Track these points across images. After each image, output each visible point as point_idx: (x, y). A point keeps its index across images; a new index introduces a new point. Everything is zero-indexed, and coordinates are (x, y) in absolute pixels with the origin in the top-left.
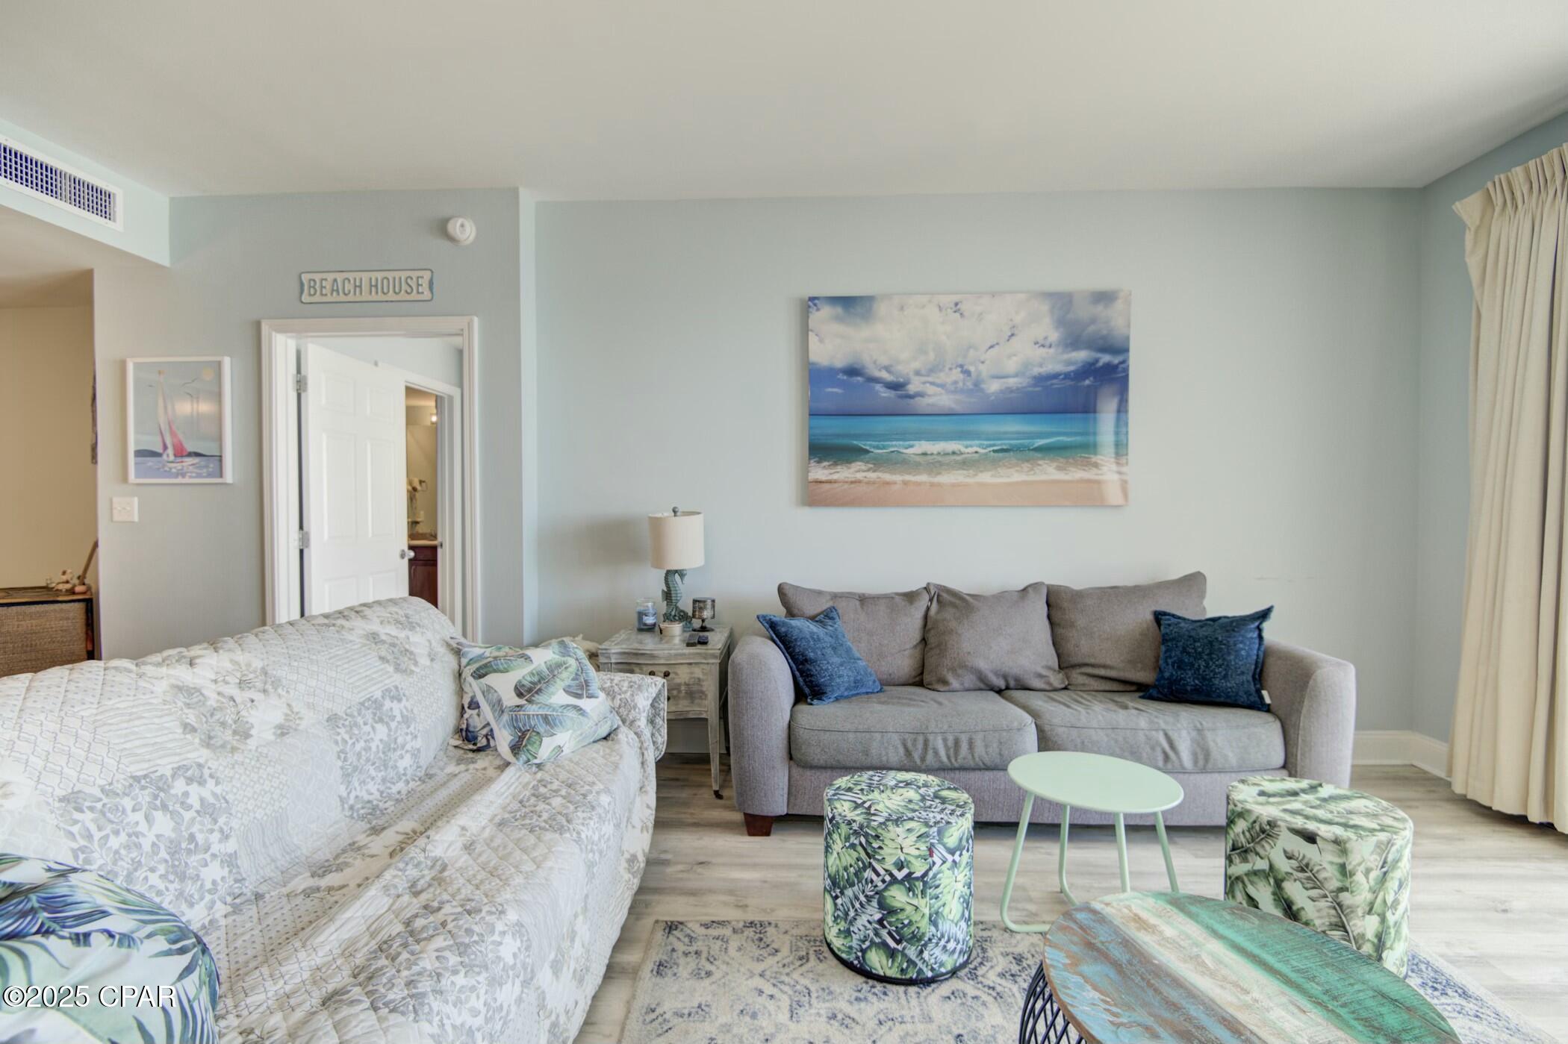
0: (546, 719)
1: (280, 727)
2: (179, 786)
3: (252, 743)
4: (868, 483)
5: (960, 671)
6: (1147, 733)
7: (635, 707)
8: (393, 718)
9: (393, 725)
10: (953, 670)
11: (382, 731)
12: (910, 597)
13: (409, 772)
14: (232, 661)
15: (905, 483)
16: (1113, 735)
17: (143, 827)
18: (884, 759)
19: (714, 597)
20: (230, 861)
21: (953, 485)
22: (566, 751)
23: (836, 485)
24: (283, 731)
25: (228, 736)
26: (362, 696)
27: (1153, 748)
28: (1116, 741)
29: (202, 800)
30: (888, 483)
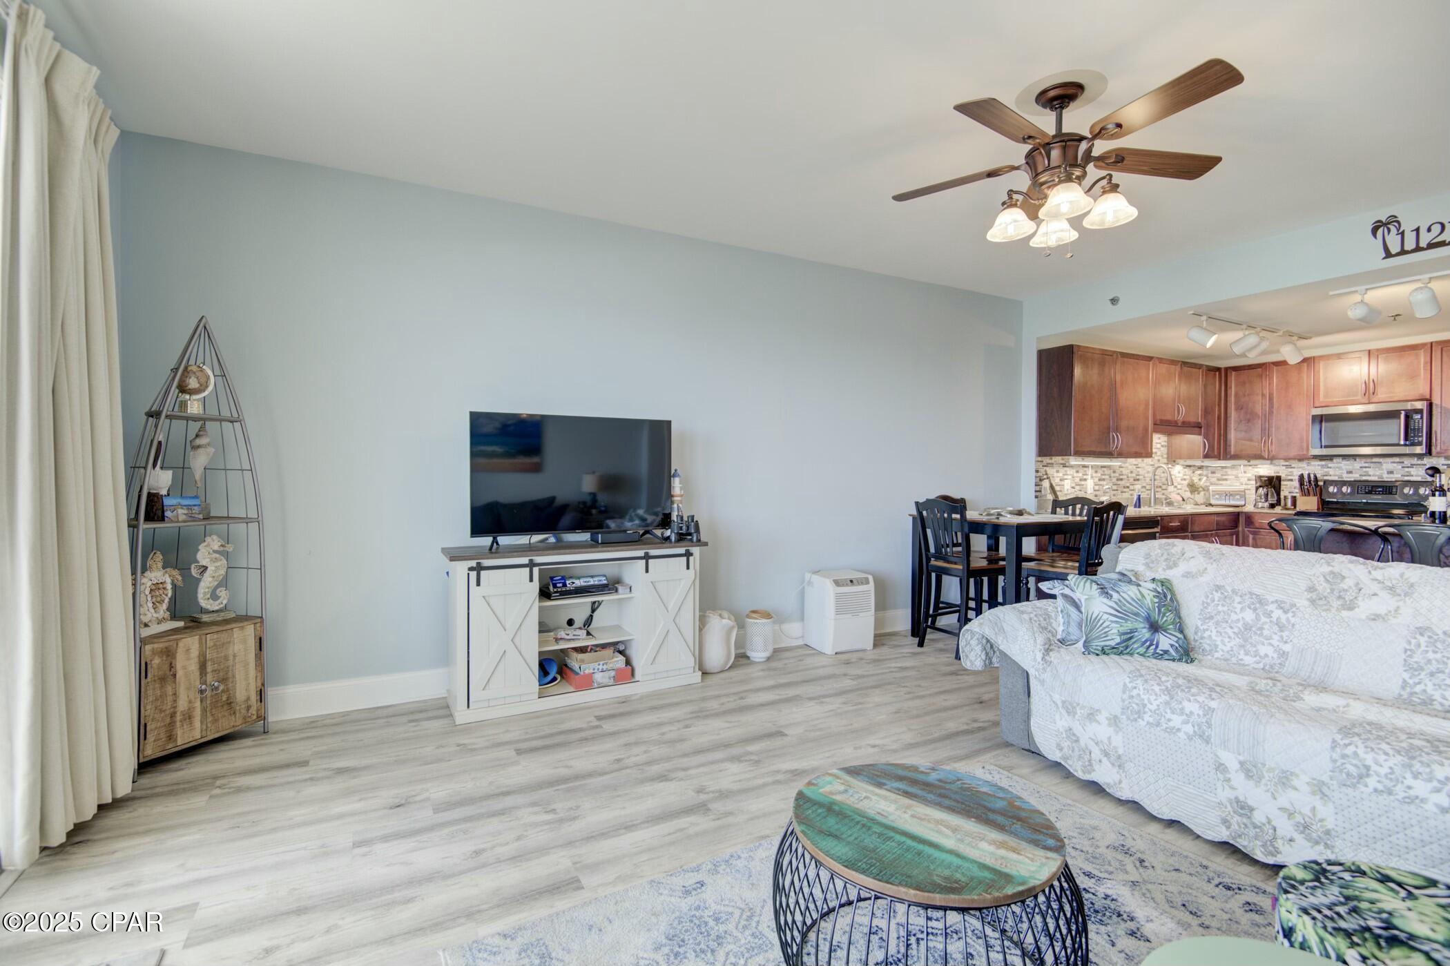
1: (1378, 615)
20: (1282, 654)
24: (1376, 618)
25: (1334, 603)
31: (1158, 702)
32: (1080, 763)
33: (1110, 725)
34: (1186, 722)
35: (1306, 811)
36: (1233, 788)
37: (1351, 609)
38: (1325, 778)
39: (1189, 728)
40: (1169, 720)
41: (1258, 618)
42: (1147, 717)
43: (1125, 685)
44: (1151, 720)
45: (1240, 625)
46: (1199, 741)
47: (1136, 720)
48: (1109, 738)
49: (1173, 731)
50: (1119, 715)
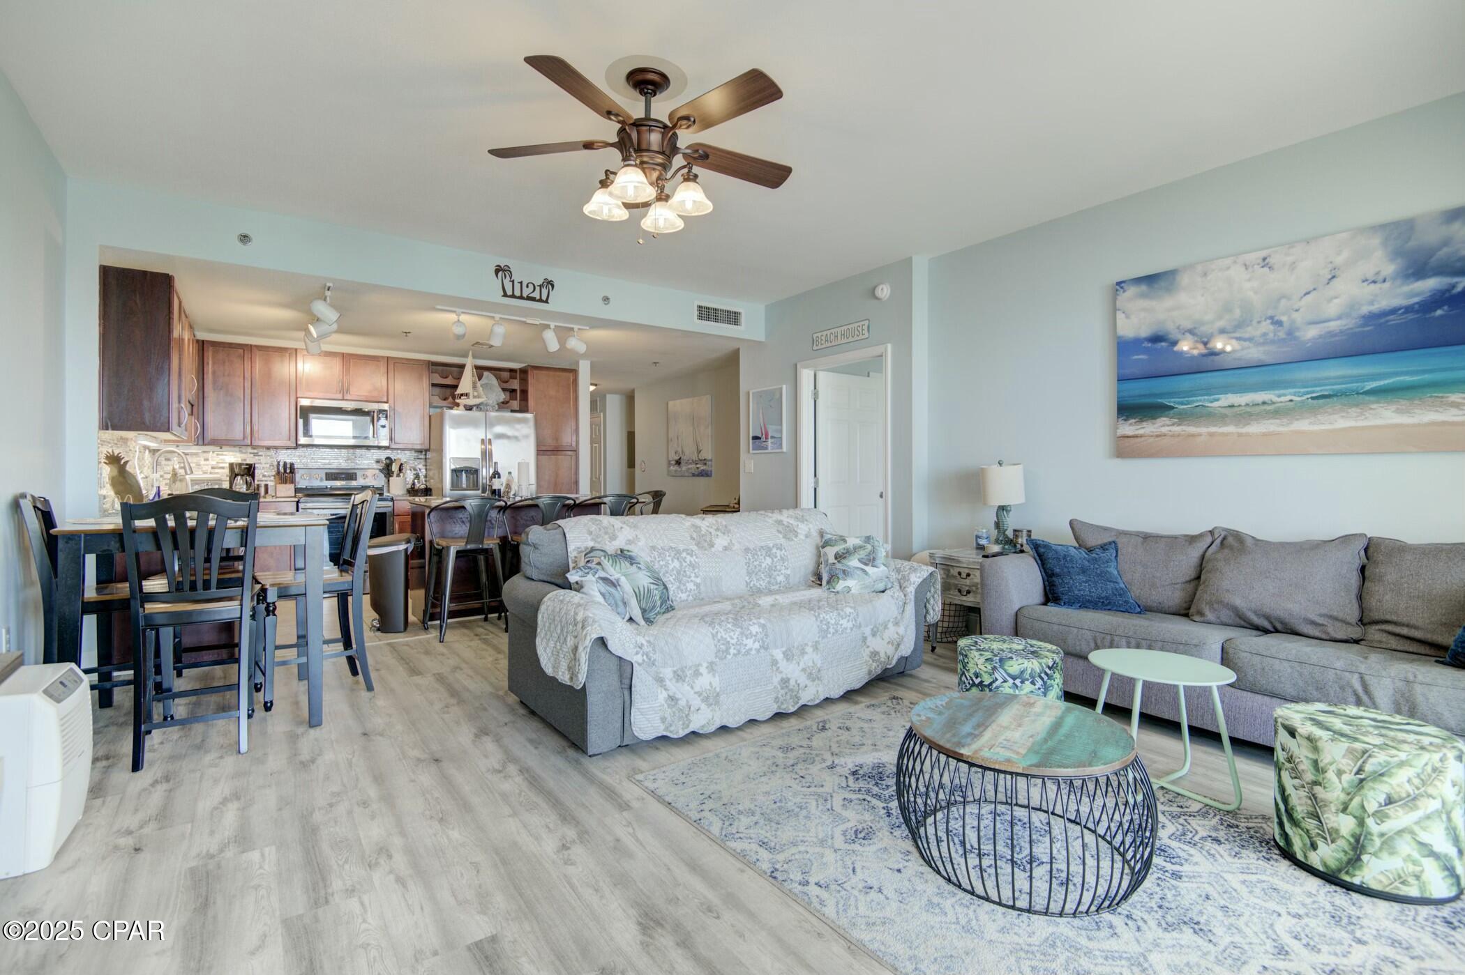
0: (844, 571)
1: (725, 547)
2: (684, 555)
3: (713, 549)
4: (1173, 436)
5: (1216, 606)
6: (1338, 672)
7: (909, 580)
8: (776, 557)
9: (775, 560)
10: (1210, 604)
11: (769, 560)
12: (1192, 539)
13: (783, 584)
14: (716, 521)
15: (1211, 435)
16: (1299, 669)
17: (670, 562)
18: (1078, 648)
19: (1029, 529)
20: (698, 585)
21: (1264, 435)
22: (853, 591)
23: (1143, 439)
24: (726, 548)
25: (706, 544)
26: (763, 544)
27: (1342, 688)
28: (1301, 675)
29: (690, 562)
30: (1193, 435)
31: (736, 636)
32: (681, 723)
33: (709, 673)
34: (754, 642)
35: (811, 664)
36: (781, 672)
37: (713, 546)
38: (817, 639)
39: (757, 645)
40: (746, 645)
41: (681, 565)
42: (732, 651)
43: (712, 634)
44: (735, 652)
45: (675, 572)
46: (762, 651)
47: (725, 657)
48: (711, 683)
49: (748, 652)
50: (714, 660)
